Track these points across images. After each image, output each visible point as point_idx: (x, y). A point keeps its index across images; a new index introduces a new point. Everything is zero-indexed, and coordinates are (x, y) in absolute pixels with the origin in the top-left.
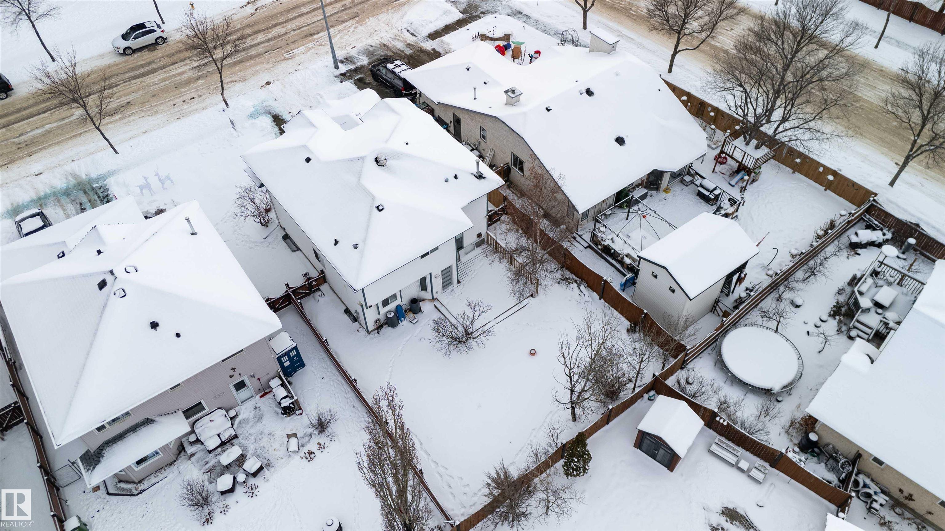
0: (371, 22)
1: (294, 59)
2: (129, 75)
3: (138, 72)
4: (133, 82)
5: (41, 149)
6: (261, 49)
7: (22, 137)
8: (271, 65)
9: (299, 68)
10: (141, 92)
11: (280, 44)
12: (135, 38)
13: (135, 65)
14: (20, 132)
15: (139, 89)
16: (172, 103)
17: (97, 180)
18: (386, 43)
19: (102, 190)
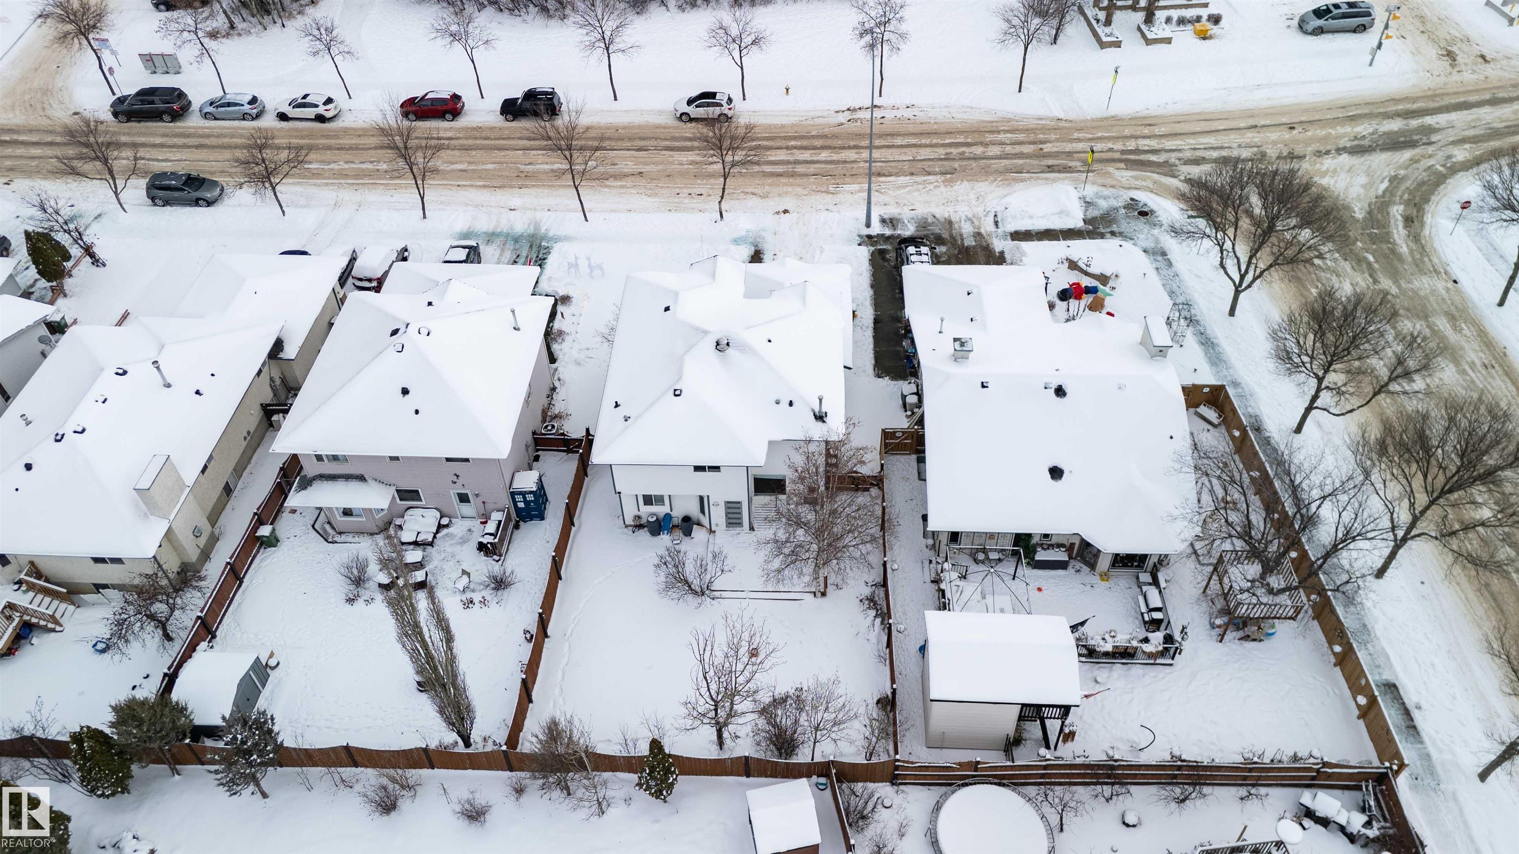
0: (962, 188)
1: (835, 196)
2: (667, 143)
3: (676, 144)
4: (664, 152)
5: (533, 186)
6: (812, 169)
7: (529, 167)
8: (806, 193)
9: (831, 207)
10: (660, 167)
11: (836, 172)
12: (697, 106)
13: (681, 135)
14: (531, 160)
15: (662, 163)
16: (678, 191)
17: (549, 239)
18: (953, 220)
19: (545, 251)
